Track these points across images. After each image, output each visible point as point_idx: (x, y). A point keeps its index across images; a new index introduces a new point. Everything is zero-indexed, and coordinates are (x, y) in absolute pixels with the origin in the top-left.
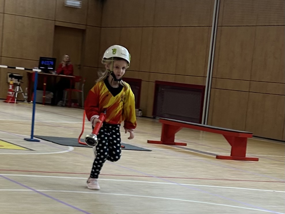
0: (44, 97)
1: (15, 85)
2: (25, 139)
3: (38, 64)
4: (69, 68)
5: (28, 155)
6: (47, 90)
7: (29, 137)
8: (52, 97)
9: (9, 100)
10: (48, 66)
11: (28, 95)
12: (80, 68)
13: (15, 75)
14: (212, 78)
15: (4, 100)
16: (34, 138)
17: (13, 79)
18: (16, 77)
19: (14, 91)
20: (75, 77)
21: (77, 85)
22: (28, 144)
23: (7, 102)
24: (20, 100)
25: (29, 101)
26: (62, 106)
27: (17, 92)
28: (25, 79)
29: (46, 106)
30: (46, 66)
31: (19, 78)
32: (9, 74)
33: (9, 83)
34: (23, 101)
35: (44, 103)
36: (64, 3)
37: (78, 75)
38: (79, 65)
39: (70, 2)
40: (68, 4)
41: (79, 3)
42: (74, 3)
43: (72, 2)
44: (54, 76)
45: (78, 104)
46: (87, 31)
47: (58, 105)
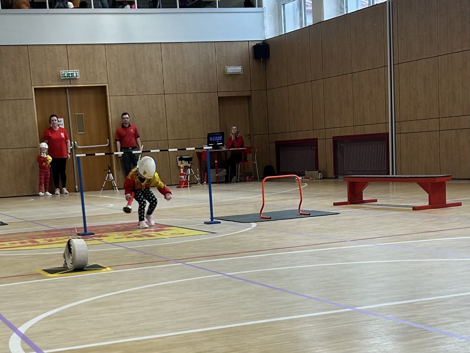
0: (217, 175)
1: (186, 168)
2: (205, 223)
3: (206, 141)
4: (239, 141)
5: (210, 239)
6: (219, 167)
7: (209, 220)
8: (226, 174)
9: (182, 185)
10: (217, 142)
11: (201, 176)
12: (250, 138)
13: (184, 157)
14: (395, 122)
15: (177, 186)
16: (214, 220)
17: (183, 161)
18: (186, 160)
19: (186, 175)
20: (246, 148)
21: (249, 156)
22: (209, 228)
23: (181, 187)
24: (193, 183)
25: (202, 183)
26: (237, 182)
27: (189, 175)
28: (196, 160)
29: (220, 184)
30: (215, 142)
31: (189, 160)
32: (178, 157)
33: (180, 167)
34: (197, 183)
35: (218, 181)
36: (225, 71)
37: (249, 146)
38: (249, 135)
39: (231, 69)
40: (229, 71)
41: (240, 68)
42: (235, 69)
43: (233, 69)
44: (224, 151)
45: (253, 177)
46: (253, 96)
47: (232, 181)
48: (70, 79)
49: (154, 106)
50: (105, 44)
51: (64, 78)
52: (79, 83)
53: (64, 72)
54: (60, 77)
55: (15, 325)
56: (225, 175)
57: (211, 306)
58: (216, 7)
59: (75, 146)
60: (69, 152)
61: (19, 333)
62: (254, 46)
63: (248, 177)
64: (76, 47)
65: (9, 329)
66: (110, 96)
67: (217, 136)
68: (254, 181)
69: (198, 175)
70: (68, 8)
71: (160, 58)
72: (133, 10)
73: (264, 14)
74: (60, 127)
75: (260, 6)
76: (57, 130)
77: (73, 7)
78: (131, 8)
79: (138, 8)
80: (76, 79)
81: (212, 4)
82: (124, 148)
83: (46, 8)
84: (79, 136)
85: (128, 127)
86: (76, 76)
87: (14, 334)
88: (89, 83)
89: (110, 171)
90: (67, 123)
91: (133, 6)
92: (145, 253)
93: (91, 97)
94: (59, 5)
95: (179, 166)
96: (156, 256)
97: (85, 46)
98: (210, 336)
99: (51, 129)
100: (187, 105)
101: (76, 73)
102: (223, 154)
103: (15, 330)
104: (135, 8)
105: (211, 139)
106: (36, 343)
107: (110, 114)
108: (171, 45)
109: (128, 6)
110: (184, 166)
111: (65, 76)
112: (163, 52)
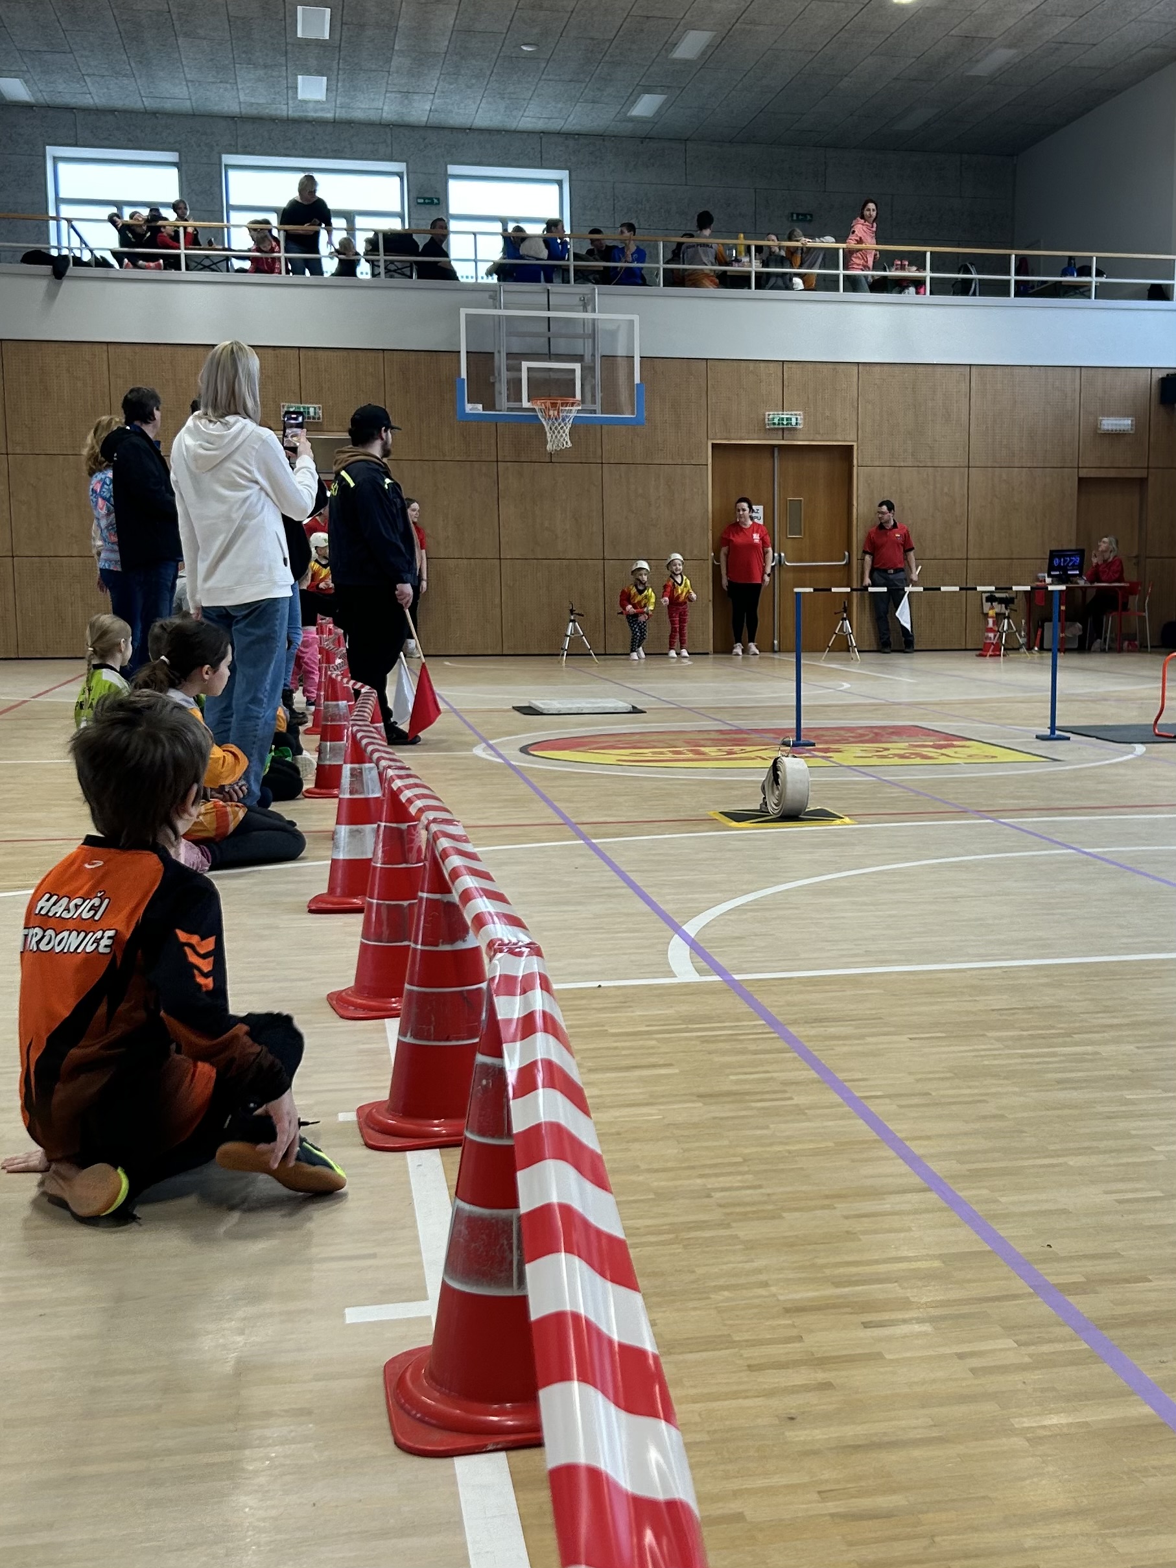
0: (1062, 635)
1: (999, 617)
2: (1038, 737)
3: (1046, 567)
6: (1067, 619)
7: (1045, 731)
8: (1080, 633)
9: (988, 651)
10: (1068, 568)
11: (1028, 635)
12: (1137, 564)
13: (997, 595)
15: (978, 652)
16: (1057, 732)
17: (995, 604)
18: (1001, 601)
19: (998, 631)
20: (1128, 585)
21: (1134, 601)
22: (1046, 747)
23: (984, 656)
24: (1012, 648)
25: (1029, 649)
26: (1103, 651)
27: (1005, 631)
28: (1020, 604)
29: (1067, 655)
30: (1064, 569)
31: (1007, 602)
32: (986, 595)
33: (987, 614)
34: (1018, 649)
35: (1064, 648)
36: (1096, 427)
37: (1135, 579)
38: (1136, 557)
39: (1109, 422)
40: (1106, 427)
41: (1130, 422)
42: (1117, 422)
43: (1115, 422)
44: (1081, 588)
45: (1137, 643)
46: (1151, 480)
47: (1093, 649)
48: (783, 429)
49: (946, 490)
50: (858, 363)
51: (772, 426)
52: (801, 436)
53: (774, 416)
54: (765, 425)
55: (677, 920)
56: (1079, 636)
57: (1053, 914)
58: (1089, 297)
59: (780, 561)
60: (768, 570)
61: (685, 937)
62: (1162, 378)
63: (1126, 643)
64: (801, 365)
65: (664, 925)
66: (859, 465)
67: (1070, 556)
68: (1140, 651)
69: (1023, 633)
70: (793, 289)
71: (966, 395)
72: (920, 299)
74: (754, 523)
76: (748, 526)
77: (801, 286)
78: (917, 293)
79: (931, 293)
80: (795, 429)
81: (1081, 290)
82: (878, 569)
83: (750, 288)
84: (789, 542)
85: (890, 530)
86: (797, 424)
87: (676, 936)
88: (819, 438)
89: (845, 615)
90: (769, 515)
91: (922, 290)
92: (919, 793)
93: (822, 467)
94: (776, 282)
95: (985, 611)
96: (940, 800)
97: (819, 366)
98: (1056, 977)
99: (737, 527)
100: (1013, 489)
101: (796, 417)
102: (1079, 593)
103: (677, 929)
104: (924, 294)
105: (1056, 562)
106: (717, 959)
107: (855, 503)
108: (990, 370)
109: (912, 290)
110: (997, 614)
111: (774, 424)
112: (973, 384)
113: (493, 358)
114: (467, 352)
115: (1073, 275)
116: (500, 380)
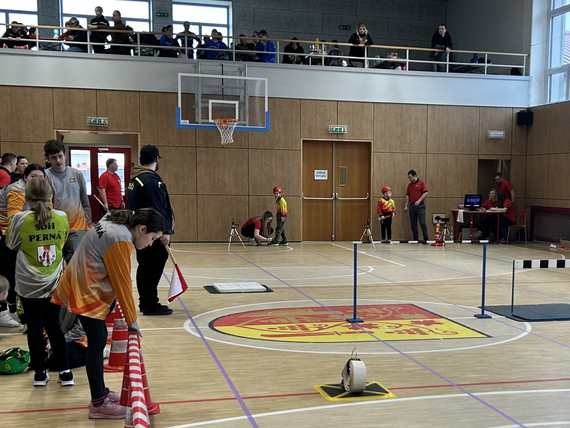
10: (475, 203)
13: (441, 216)
18: (443, 220)
23: (435, 246)
27: (444, 235)
31: (446, 220)
36: (487, 135)
39: (493, 133)
40: (491, 136)
41: (502, 133)
42: (497, 133)
43: (495, 133)
48: (337, 134)
49: (416, 164)
50: (374, 103)
51: (332, 132)
52: (346, 137)
53: (333, 127)
54: (328, 131)
58: (484, 73)
59: (335, 197)
62: (518, 113)
64: (346, 103)
66: (374, 152)
67: (475, 198)
69: (452, 233)
71: (425, 119)
73: (530, 82)
75: (527, 74)
77: (346, 65)
78: (402, 69)
80: (343, 134)
81: (480, 69)
84: (340, 187)
86: (344, 131)
89: (368, 226)
90: (330, 175)
91: (405, 68)
93: (356, 152)
94: (334, 63)
97: (355, 103)
100: (448, 164)
101: (344, 128)
102: (479, 216)
104: (406, 70)
105: (468, 200)
107: (372, 170)
109: (400, 67)
110: (440, 224)
112: (429, 114)
113: (194, 96)
114: (182, 93)
115: (476, 62)
116: (198, 108)
